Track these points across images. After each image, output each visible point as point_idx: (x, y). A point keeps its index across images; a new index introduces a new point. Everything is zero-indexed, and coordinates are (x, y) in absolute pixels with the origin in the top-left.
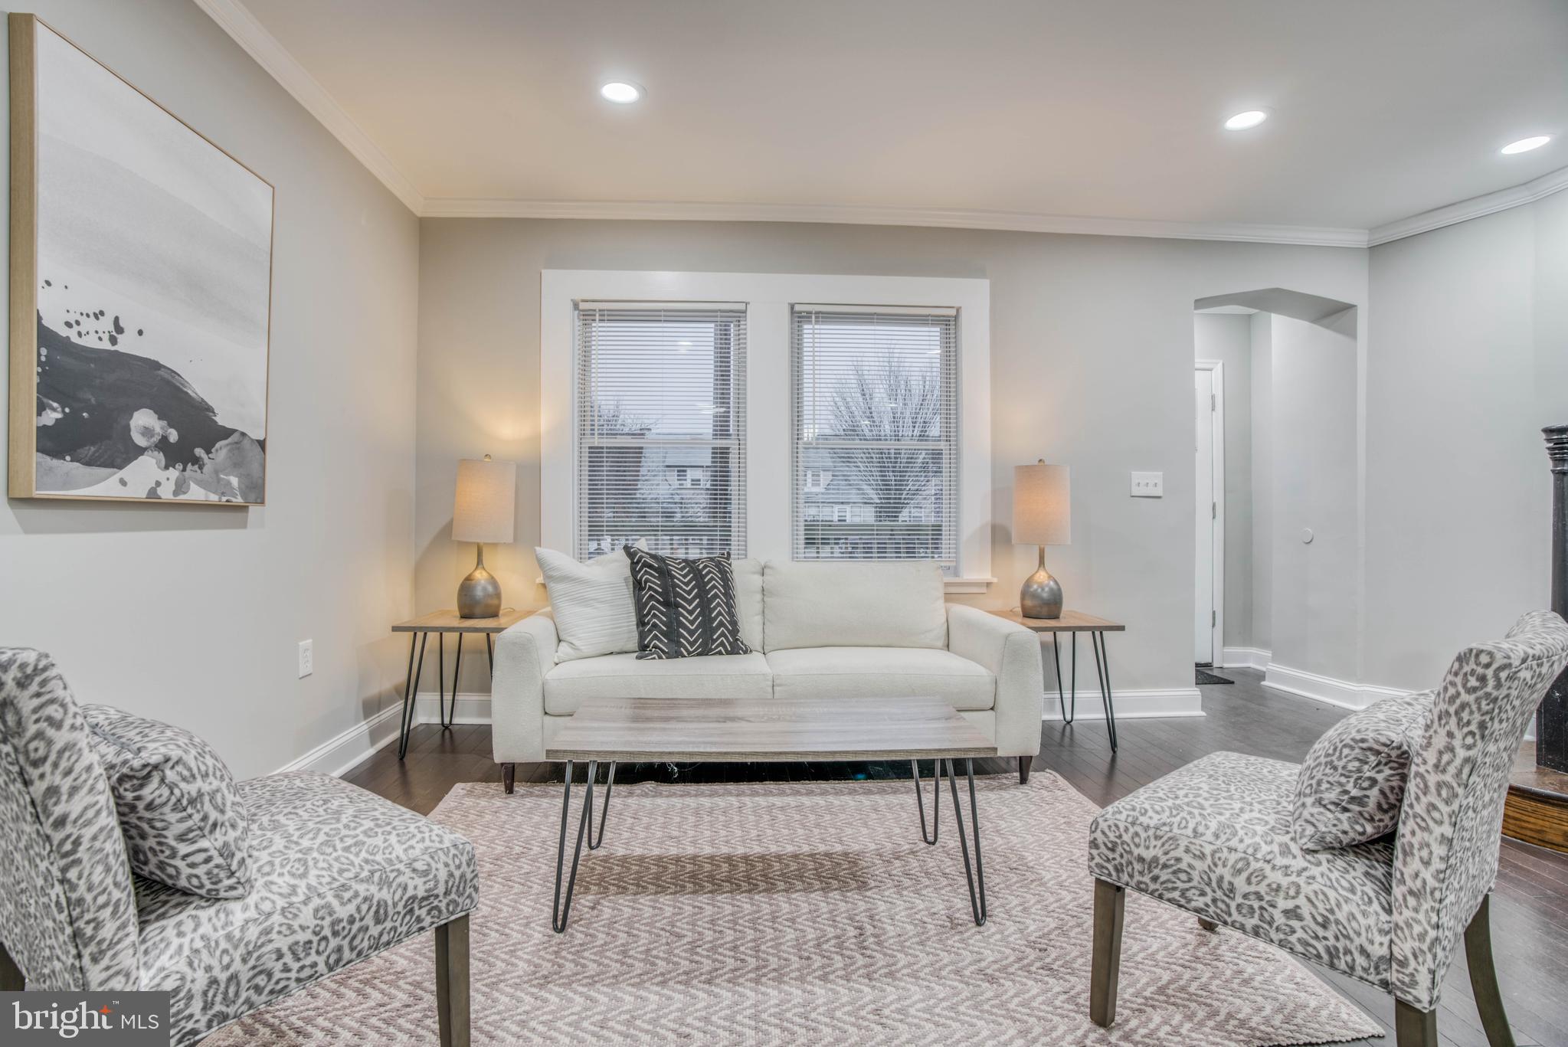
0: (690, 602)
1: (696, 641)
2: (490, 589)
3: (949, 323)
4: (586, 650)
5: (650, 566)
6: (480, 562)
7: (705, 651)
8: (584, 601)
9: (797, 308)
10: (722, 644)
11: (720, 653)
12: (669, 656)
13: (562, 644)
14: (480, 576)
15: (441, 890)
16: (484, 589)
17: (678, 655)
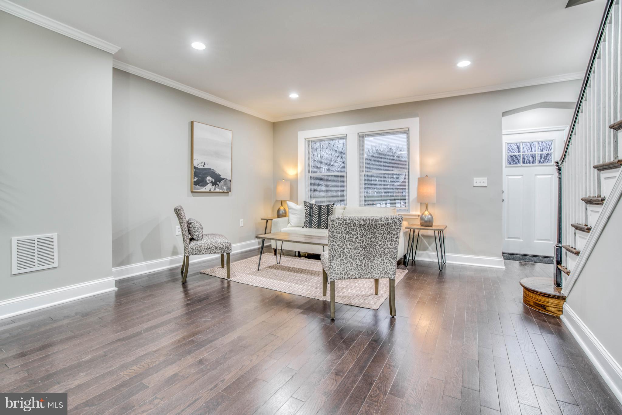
0: (316, 215)
1: (316, 225)
2: (284, 212)
3: (407, 132)
4: (293, 225)
5: (308, 206)
6: (282, 205)
7: (319, 227)
8: (294, 214)
9: (360, 134)
10: (323, 226)
11: (323, 228)
12: (309, 228)
13: (289, 224)
14: (282, 208)
15: (224, 248)
16: (282, 211)
17: (311, 228)
